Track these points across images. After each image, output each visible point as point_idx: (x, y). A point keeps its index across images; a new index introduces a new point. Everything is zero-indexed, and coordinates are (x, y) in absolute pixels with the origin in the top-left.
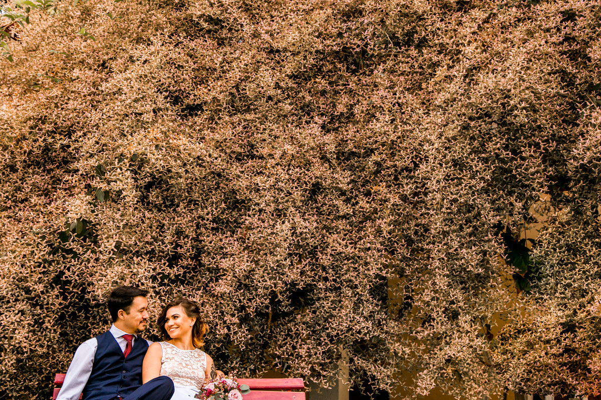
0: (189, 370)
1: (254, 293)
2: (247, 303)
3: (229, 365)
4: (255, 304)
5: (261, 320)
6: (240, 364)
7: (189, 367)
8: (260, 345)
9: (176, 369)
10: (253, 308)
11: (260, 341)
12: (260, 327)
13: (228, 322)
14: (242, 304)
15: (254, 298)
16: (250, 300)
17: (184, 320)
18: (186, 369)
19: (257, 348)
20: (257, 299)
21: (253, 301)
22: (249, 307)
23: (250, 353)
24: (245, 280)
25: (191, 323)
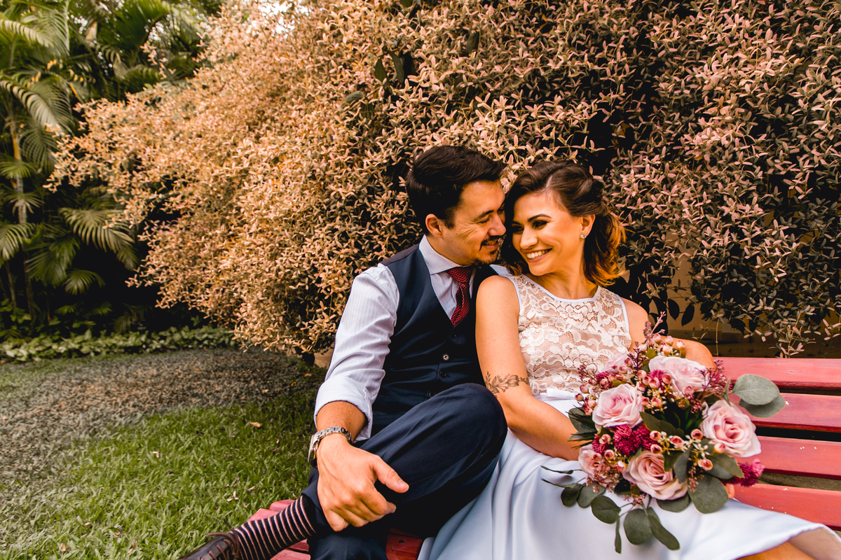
0: (590, 351)
1: (803, 138)
2: (784, 166)
3: (751, 306)
4: (806, 166)
5: (829, 205)
6: (778, 302)
7: (589, 342)
8: (829, 262)
9: (555, 350)
10: (804, 177)
11: (828, 253)
12: (825, 221)
13: (735, 216)
14: (770, 171)
15: (802, 152)
16: (793, 158)
17: (563, 228)
18: (582, 349)
19: (822, 267)
20: (814, 152)
21: (801, 160)
22: (791, 176)
23: (803, 281)
24: (772, 111)
25: (579, 230)
